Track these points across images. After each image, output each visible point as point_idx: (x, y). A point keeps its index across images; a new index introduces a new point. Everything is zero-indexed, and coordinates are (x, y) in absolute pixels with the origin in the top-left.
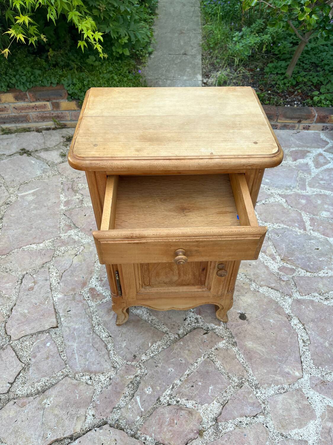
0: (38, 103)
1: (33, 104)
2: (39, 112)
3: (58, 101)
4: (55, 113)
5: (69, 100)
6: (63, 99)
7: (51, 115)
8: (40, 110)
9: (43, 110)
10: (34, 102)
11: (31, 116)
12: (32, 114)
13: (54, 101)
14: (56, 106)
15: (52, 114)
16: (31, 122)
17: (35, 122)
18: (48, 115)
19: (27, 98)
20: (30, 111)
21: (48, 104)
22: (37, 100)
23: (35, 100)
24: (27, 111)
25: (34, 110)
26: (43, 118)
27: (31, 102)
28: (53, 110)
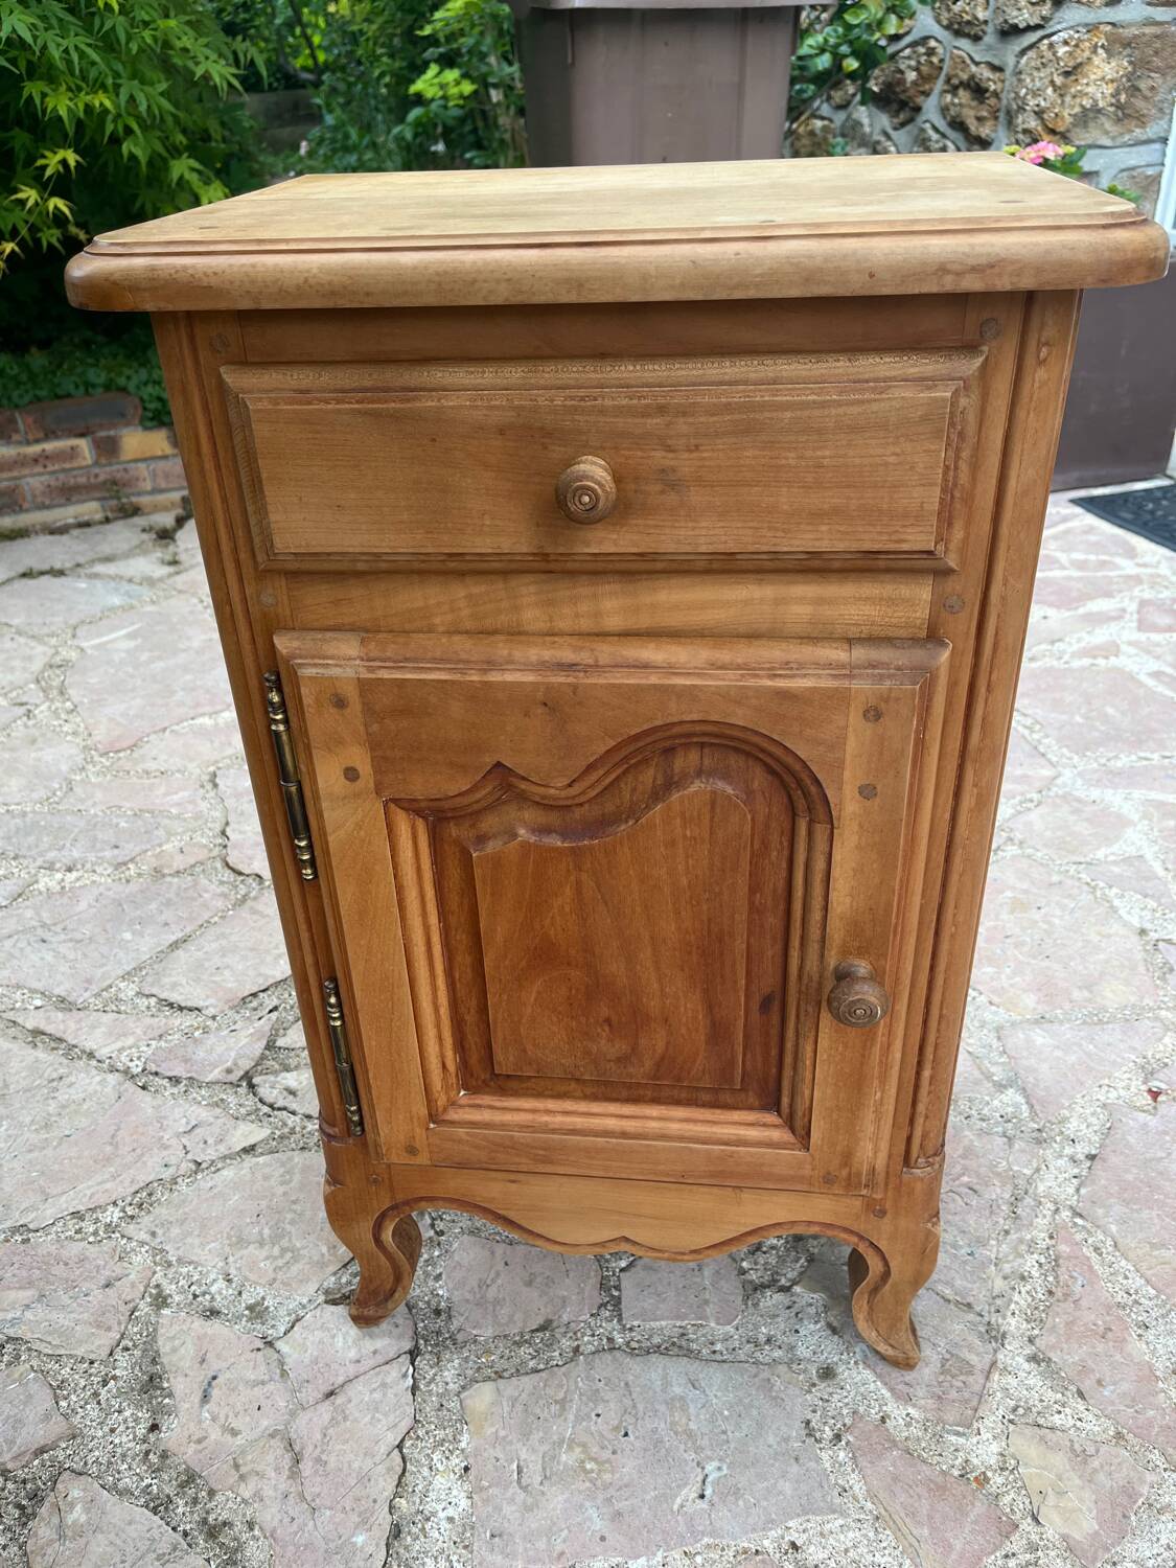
0: (50, 446)
1: (35, 449)
2: (54, 472)
3: (112, 433)
4: (104, 474)
5: (146, 428)
6: (128, 425)
7: (92, 480)
8: (57, 467)
9: (67, 466)
10: (37, 441)
11: (26, 488)
12: (34, 482)
13: (103, 434)
14: (108, 449)
15: (96, 476)
16: (27, 511)
17: (43, 507)
18: (82, 480)
19: (17, 431)
20: (26, 471)
21: (83, 444)
22: (50, 434)
23: (41, 435)
24: (15, 474)
25: (39, 469)
26: (68, 493)
27: (28, 443)
28: (96, 463)
